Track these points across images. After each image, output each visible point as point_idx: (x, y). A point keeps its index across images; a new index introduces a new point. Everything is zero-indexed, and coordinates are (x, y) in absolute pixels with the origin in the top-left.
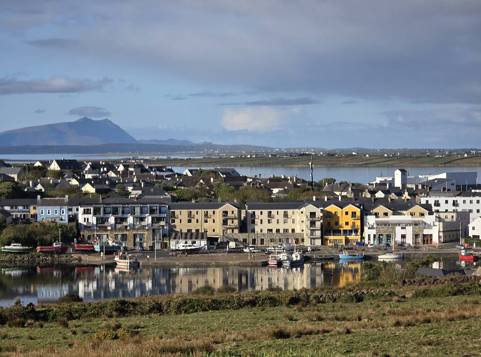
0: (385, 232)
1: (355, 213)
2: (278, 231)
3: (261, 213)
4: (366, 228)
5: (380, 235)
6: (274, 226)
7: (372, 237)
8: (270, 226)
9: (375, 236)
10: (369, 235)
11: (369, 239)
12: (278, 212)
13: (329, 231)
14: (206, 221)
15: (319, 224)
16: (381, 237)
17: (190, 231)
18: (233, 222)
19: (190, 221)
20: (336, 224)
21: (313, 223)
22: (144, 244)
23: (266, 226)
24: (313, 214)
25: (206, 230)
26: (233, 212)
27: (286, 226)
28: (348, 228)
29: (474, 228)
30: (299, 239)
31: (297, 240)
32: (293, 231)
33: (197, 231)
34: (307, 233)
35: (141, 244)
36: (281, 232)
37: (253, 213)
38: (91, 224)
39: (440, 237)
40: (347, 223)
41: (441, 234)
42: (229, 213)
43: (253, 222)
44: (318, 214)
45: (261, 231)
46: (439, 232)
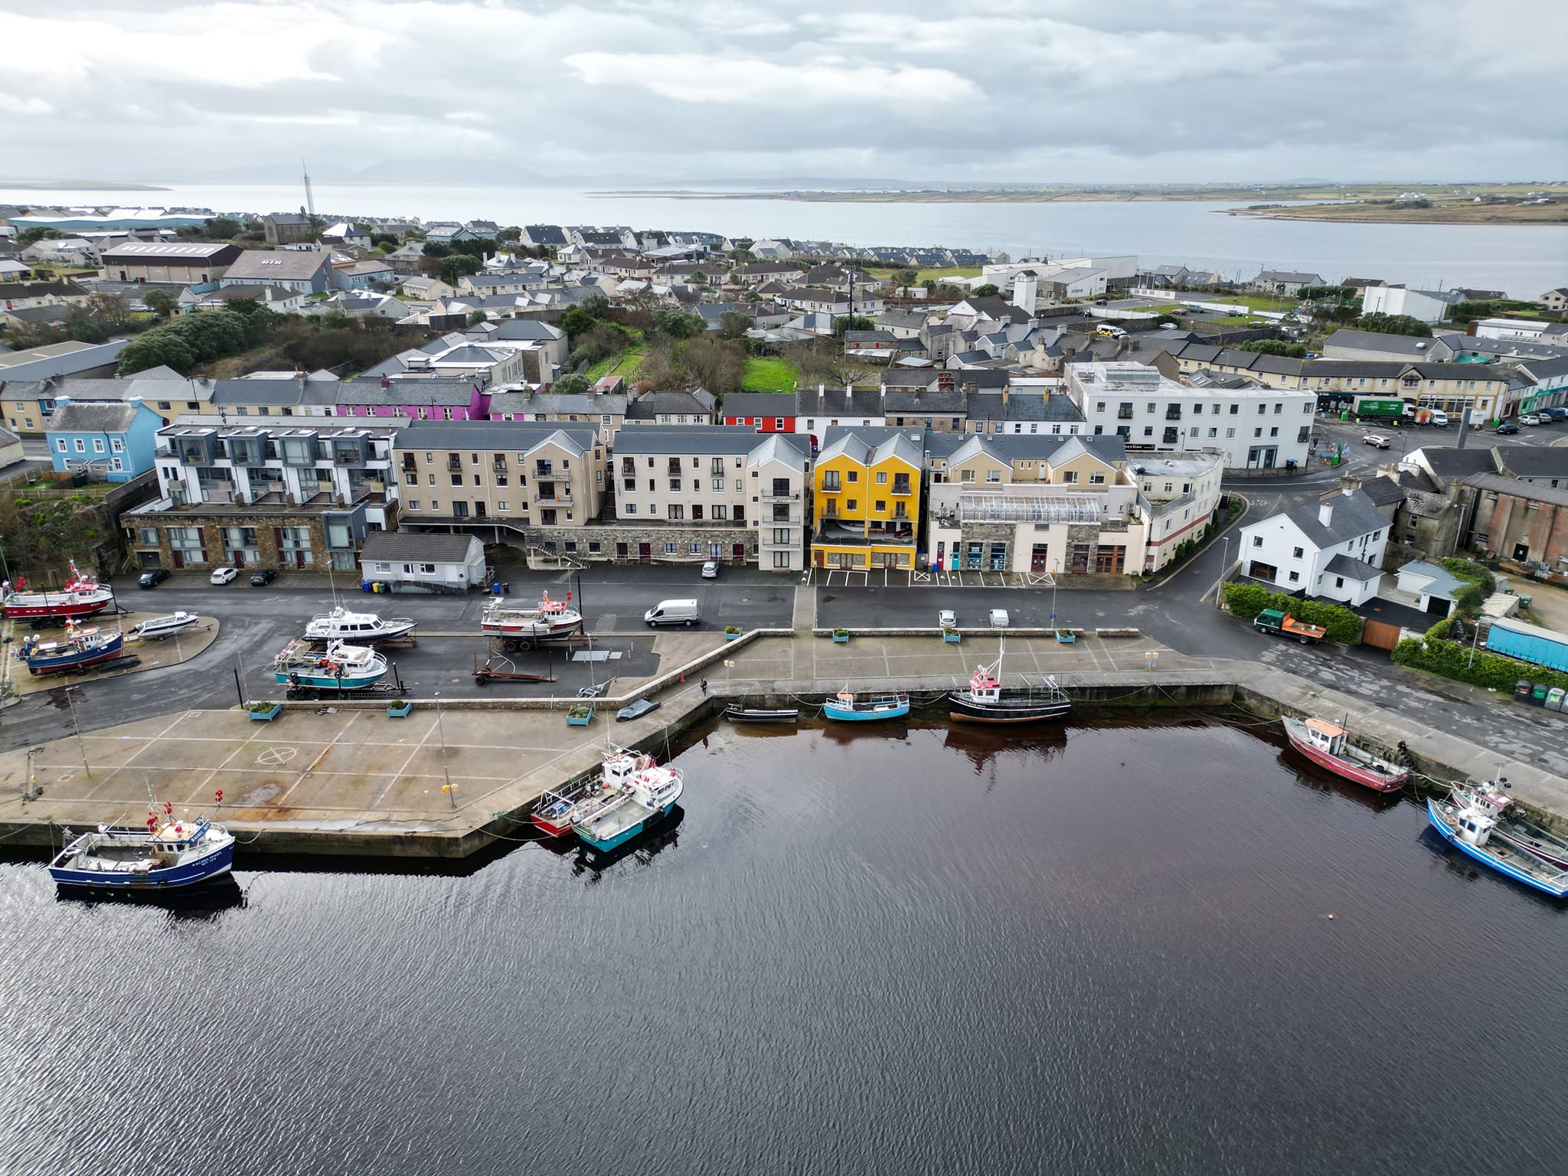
0: (988, 536)
1: (906, 477)
2: (697, 510)
3: (651, 463)
4: (934, 526)
5: (971, 544)
6: (687, 497)
7: (949, 549)
8: (676, 497)
9: (956, 546)
10: (941, 544)
11: (941, 555)
12: (696, 460)
13: (832, 524)
14: (503, 482)
15: (797, 512)
16: (975, 550)
17: (461, 506)
18: (568, 491)
19: (457, 480)
20: (852, 504)
21: (781, 511)
22: (309, 558)
23: (665, 496)
24: (781, 486)
25: (502, 504)
26: (566, 464)
27: (719, 499)
28: (884, 517)
29: (1259, 541)
30: (747, 546)
31: (738, 549)
32: (739, 510)
33: (480, 506)
34: (765, 536)
35: (300, 555)
36: (707, 515)
37: (629, 463)
38: (184, 485)
39: (1149, 558)
40: (880, 505)
41: (1154, 551)
42: (557, 467)
43: (630, 484)
44: (797, 486)
45: (653, 508)
46: (1149, 543)
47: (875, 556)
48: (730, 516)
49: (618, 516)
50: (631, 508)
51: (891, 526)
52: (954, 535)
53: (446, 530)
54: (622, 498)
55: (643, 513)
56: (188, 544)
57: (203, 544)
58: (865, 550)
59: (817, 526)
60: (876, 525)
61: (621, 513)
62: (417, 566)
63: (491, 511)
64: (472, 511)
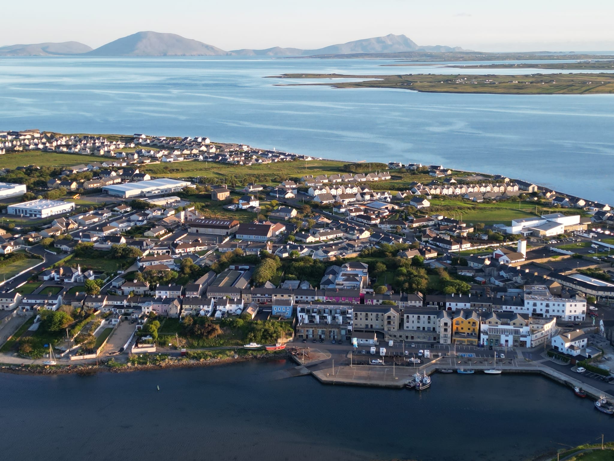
0: (494, 337)
1: (475, 323)
2: (424, 328)
3: (413, 317)
4: (482, 334)
5: (490, 339)
6: (421, 325)
7: (485, 340)
8: (419, 325)
9: (487, 339)
10: (483, 339)
11: (483, 341)
12: (424, 316)
13: (457, 333)
14: (377, 320)
15: (449, 330)
16: (492, 340)
17: (367, 325)
18: (394, 323)
19: (367, 319)
20: (462, 328)
21: (446, 330)
22: (336, 337)
23: (416, 325)
24: (446, 324)
25: (376, 325)
26: (394, 317)
27: (429, 325)
28: (470, 332)
29: (555, 341)
30: (437, 338)
31: (435, 339)
32: (434, 329)
33: (372, 326)
34: (442, 335)
35: (334, 337)
36: (426, 329)
37: (408, 317)
38: (304, 319)
39: (532, 344)
40: (469, 329)
41: (532, 342)
42: (392, 317)
43: (408, 322)
44: (449, 324)
45: (413, 328)
46: (531, 341)
47: (468, 341)
48: (432, 330)
49: (404, 329)
50: (407, 327)
51: (472, 334)
52: (486, 337)
53: (362, 331)
54: (406, 325)
55: (410, 328)
56: (309, 333)
57: (313, 333)
58: (466, 339)
59: (454, 333)
60: (468, 334)
61: (405, 328)
62: (364, 340)
63: (374, 326)
64: (369, 326)
